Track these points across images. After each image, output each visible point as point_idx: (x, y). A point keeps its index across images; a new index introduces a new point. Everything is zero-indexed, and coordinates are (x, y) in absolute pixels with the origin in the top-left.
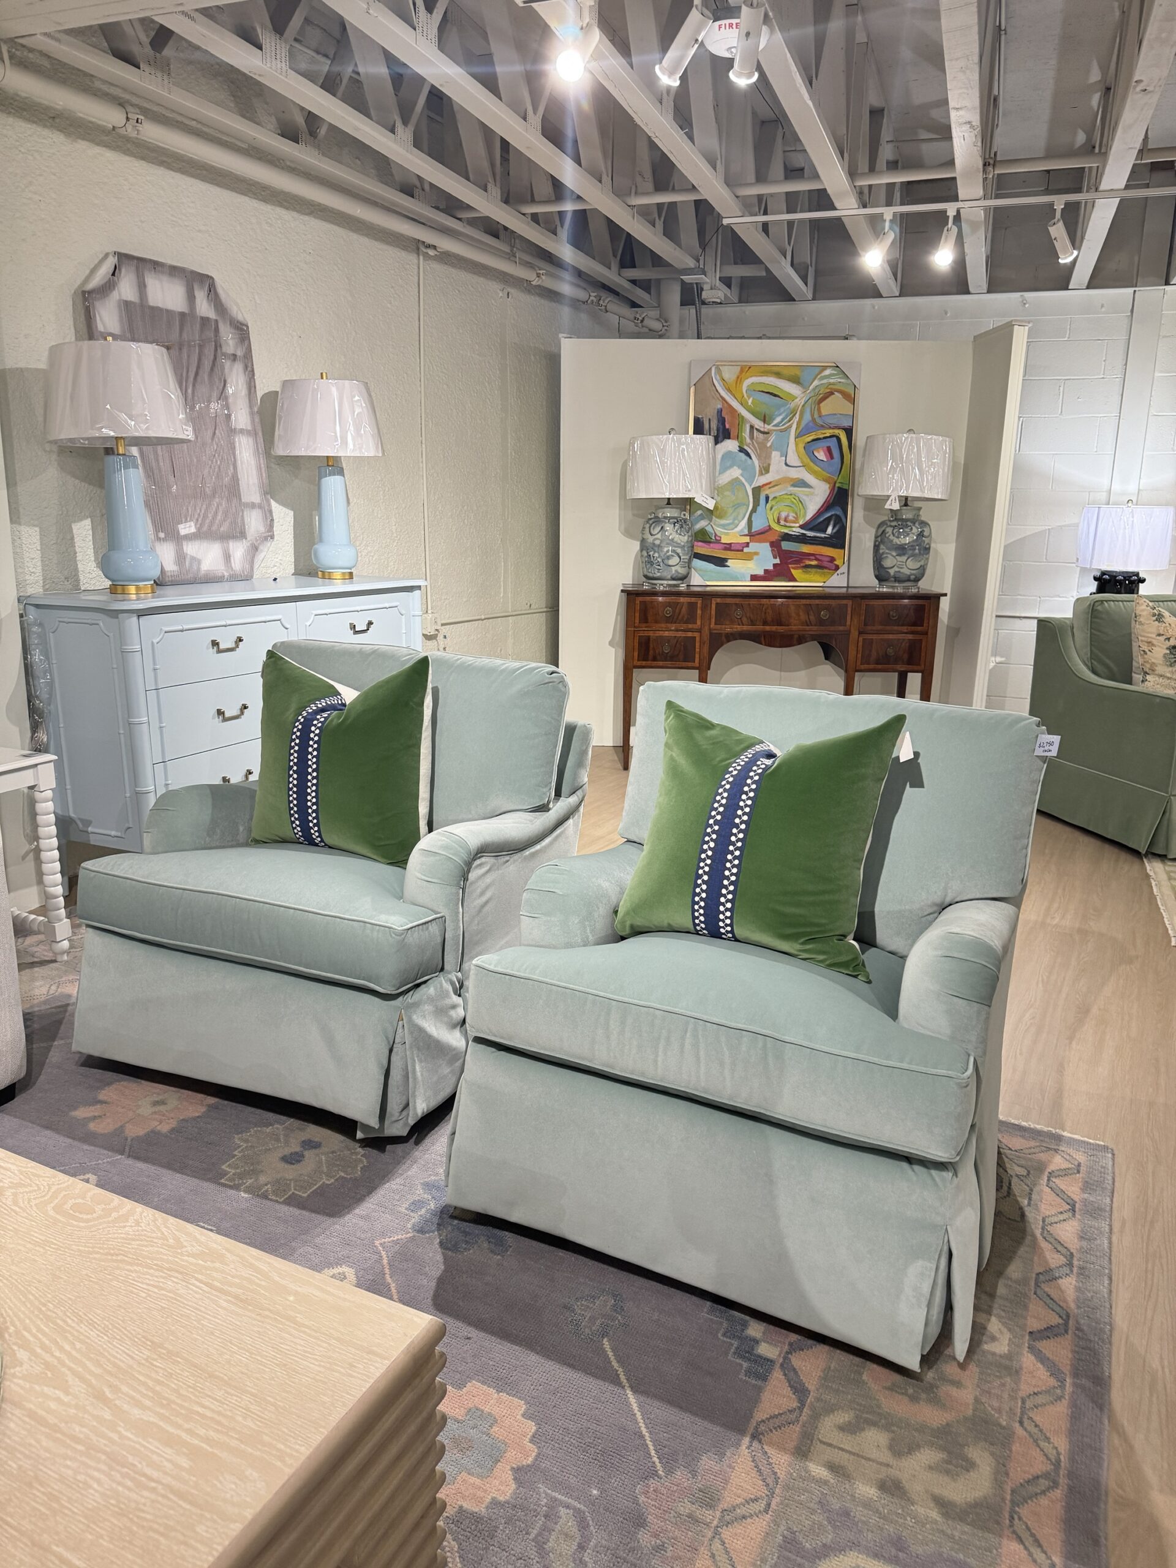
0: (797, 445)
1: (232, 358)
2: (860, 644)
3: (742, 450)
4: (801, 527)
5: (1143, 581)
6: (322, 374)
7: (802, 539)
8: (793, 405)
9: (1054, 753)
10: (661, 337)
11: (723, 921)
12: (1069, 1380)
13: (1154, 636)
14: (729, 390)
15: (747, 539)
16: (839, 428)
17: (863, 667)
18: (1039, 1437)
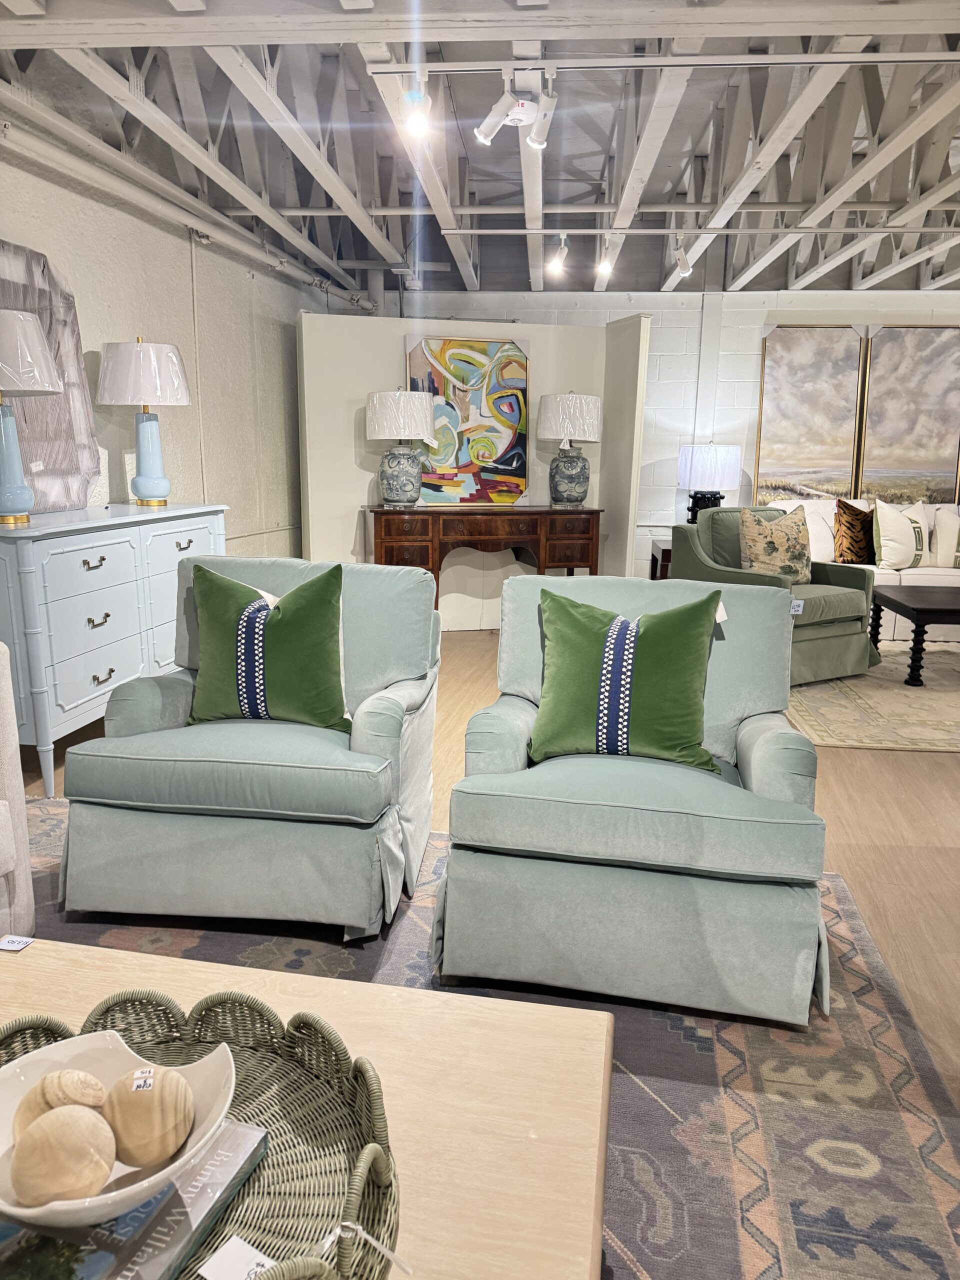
0: (487, 401)
1: (63, 323)
2: (548, 548)
3: (448, 404)
4: (494, 462)
5: (723, 498)
6: (138, 338)
7: (495, 471)
8: (483, 371)
9: (800, 613)
10: (369, 314)
11: (621, 741)
12: (889, 1016)
13: (756, 535)
14: (436, 358)
15: (456, 471)
16: (517, 389)
17: (550, 565)
18: (890, 1052)
